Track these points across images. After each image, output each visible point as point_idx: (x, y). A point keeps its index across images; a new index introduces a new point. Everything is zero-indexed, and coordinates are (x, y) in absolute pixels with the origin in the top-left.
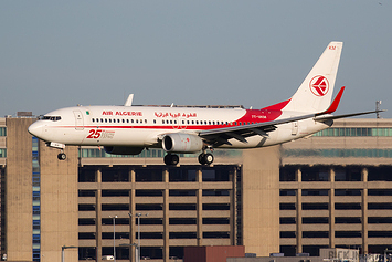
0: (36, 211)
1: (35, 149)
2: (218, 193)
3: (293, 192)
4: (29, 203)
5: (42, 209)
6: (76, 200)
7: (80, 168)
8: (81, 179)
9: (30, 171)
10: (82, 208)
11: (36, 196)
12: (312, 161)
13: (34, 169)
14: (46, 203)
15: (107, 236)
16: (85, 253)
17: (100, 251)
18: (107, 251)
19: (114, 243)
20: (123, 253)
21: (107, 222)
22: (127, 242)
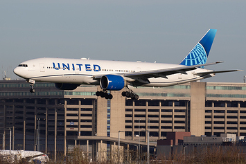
0: (109, 117)
2: (181, 111)
3: (210, 111)
4: (106, 114)
11: (109, 111)
12: (217, 99)
15: (136, 127)
16: (128, 134)
17: (133, 133)
18: (136, 133)
19: (139, 130)
20: (143, 134)
21: (136, 121)
22: (144, 129)
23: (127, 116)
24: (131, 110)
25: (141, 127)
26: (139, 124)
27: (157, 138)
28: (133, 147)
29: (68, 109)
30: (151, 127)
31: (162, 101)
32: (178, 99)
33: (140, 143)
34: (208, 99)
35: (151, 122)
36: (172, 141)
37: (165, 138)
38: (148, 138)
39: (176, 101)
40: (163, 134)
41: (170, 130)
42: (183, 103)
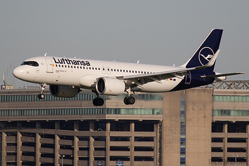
0: (183, 151)
1: (183, 109)
4: (178, 146)
5: (187, 150)
6: (210, 145)
7: (213, 123)
8: (214, 130)
9: (179, 124)
10: (214, 150)
11: (183, 141)
13: (181, 123)
14: (189, 146)
29: (113, 139)
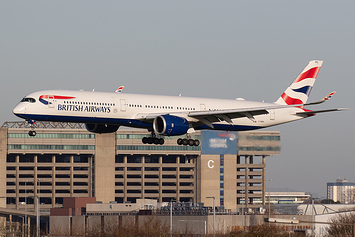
2: (82, 169)
3: (122, 169)
12: (132, 152)
15: (21, 191)
16: (10, 201)
17: (18, 200)
18: (22, 200)
19: (26, 195)
20: (30, 201)
21: (22, 184)
22: (32, 195)
23: (8, 176)
24: (13, 168)
25: (28, 191)
26: (26, 188)
27: (50, 206)
28: (17, 218)
30: (42, 191)
31: (57, 155)
32: (78, 152)
33: (26, 213)
34: (120, 152)
35: (42, 184)
36: (70, 210)
37: (61, 206)
38: (38, 206)
39: (75, 155)
40: (59, 200)
41: (68, 195)
42: (84, 158)
